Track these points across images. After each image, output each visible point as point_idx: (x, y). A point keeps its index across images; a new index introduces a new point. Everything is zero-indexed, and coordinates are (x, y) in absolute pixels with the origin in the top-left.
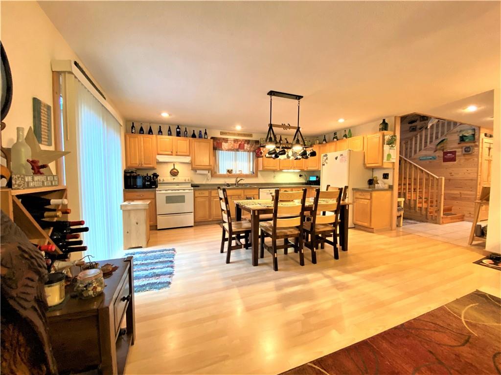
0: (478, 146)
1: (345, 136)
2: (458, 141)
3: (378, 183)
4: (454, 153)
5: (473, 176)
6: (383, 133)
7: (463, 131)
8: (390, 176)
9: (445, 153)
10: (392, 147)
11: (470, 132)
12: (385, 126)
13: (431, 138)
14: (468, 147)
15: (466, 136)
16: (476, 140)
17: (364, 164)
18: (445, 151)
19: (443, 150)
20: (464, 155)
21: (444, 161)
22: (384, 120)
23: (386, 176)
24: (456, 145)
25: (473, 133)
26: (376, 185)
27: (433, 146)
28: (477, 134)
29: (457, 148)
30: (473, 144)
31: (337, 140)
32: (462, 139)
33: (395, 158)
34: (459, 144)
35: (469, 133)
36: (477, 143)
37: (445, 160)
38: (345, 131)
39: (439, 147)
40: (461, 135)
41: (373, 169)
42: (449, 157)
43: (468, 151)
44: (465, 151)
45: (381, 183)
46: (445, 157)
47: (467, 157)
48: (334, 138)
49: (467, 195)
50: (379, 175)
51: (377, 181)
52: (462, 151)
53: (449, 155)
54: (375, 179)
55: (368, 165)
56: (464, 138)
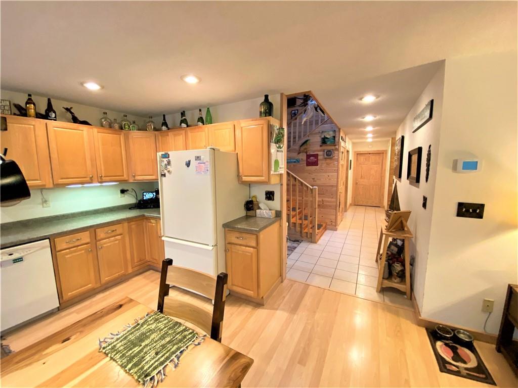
0: (337, 150)
1: (201, 120)
2: (320, 143)
3: (259, 208)
4: (316, 156)
5: (333, 182)
6: (269, 122)
7: (325, 132)
8: (277, 196)
9: (308, 156)
10: (280, 147)
11: (332, 134)
12: (268, 108)
13: (294, 138)
14: (329, 151)
15: (327, 138)
16: (336, 143)
17: (239, 176)
18: (308, 154)
19: (306, 153)
20: (325, 158)
21: (307, 165)
22: (266, 96)
23: (270, 196)
24: (319, 148)
25: (334, 135)
26: (258, 211)
27: (297, 147)
28: (337, 136)
29: (318, 151)
30: (333, 148)
31: (188, 126)
32: (324, 141)
33: (283, 166)
34: (321, 146)
35: (329, 135)
36: (337, 147)
37: (309, 164)
38: (200, 110)
39: (302, 148)
40: (323, 137)
41: (249, 184)
42: (312, 161)
43: (329, 154)
44: (327, 155)
45: (265, 210)
46: (308, 160)
47: (328, 161)
48: (182, 122)
49: (328, 202)
50: (259, 194)
51: (258, 204)
52: (324, 155)
53: (311, 158)
54: (254, 199)
55: (245, 179)
56: (326, 140)
